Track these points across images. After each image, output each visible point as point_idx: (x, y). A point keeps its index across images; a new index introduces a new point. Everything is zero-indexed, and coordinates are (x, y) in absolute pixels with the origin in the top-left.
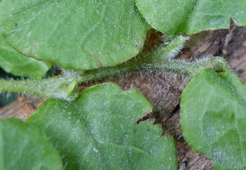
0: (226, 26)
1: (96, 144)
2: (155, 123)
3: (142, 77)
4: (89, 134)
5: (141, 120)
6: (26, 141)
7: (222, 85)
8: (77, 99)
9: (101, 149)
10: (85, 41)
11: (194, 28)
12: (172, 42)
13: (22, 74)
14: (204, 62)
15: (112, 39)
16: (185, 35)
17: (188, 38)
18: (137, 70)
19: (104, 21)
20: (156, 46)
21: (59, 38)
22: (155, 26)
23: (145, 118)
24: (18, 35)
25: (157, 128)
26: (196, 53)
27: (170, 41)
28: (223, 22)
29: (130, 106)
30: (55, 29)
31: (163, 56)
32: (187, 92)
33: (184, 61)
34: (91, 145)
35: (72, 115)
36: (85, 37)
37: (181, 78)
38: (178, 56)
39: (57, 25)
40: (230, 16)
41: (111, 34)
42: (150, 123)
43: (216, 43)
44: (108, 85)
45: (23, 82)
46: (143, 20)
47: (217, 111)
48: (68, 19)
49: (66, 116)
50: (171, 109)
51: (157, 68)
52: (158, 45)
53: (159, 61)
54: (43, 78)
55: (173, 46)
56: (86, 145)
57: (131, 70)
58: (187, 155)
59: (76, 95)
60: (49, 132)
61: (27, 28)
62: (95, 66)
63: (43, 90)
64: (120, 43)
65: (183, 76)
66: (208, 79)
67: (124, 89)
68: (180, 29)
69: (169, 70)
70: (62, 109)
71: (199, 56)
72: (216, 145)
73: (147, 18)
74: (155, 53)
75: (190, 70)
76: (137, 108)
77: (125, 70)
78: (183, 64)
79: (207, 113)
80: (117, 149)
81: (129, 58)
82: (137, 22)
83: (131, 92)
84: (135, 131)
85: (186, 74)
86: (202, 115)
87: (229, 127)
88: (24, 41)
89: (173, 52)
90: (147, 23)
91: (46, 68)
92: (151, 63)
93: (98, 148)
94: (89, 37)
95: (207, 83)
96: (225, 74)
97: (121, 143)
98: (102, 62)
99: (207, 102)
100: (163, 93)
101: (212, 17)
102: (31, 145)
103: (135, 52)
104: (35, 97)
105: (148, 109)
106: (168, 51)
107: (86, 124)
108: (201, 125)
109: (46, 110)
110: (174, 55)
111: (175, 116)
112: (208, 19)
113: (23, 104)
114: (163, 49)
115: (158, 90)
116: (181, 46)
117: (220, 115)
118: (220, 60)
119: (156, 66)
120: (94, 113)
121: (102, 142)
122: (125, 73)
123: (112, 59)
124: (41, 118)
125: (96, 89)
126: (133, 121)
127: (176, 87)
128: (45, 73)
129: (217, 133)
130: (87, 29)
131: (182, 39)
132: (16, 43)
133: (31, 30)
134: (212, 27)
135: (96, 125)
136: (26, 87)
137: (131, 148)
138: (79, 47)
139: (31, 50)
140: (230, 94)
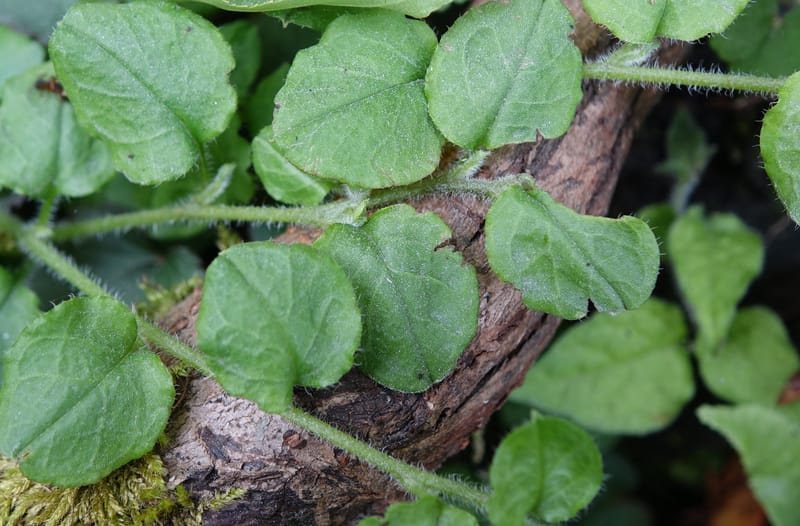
0: (531, 139)
1: (389, 273)
2: (454, 251)
3: (435, 200)
4: (381, 262)
5: (438, 247)
6: (316, 269)
7: (532, 204)
8: (366, 223)
9: (395, 278)
10: (375, 156)
11: (496, 140)
12: (471, 158)
13: (294, 201)
14: (509, 180)
15: (405, 154)
16: (486, 150)
17: (489, 153)
18: (430, 192)
19: (395, 133)
20: (450, 164)
21: (345, 153)
22: (452, 139)
23: (443, 245)
24: (299, 150)
25: (457, 256)
26: (496, 172)
27: (468, 157)
28: (528, 135)
29: (427, 230)
30: (341, 142)
31: (460, 174)
32: (493, 212)
33: (485, 180)
34: (384, 275)
35: (361, 241)
36: (375, 151)
37: (481, 199)
38: (476, 175)
39: (344, 137)
40: (537, 127)
41: (403, 148)
42: (449, 250)
43: (518, 161)
44: (402, 206)
45: (297, 209)
46: (437, 132)
47: (527, 233)
48: (356, 131)
49: (355, 243)
50: (470, 236)
51: (454, 189)
52: (452, 163)
53: (456, 181)
54: (320, 204)
55: (472, 164)
56: (379, 275)
57: (423, 192)
58: (489, 289)
59: (365, 219)
60: (338, 260)
61: (310, 142)
62: (388, 185)
63: (322, 217)
64: (414, 159)
65: (484, 197)
66: (517, 196)
67: (420, 212)
68: (480, 143)
69: (468, 191)
70: (349, 234)
71: (502, 174)
72: (526, 273)
73: (442, 130)
74: (450, 171)
75: (492, 189)
76: (435, 233)
77: (416, 191)
78: (483, 183)
79: (516, 236)
80: (413, 279)
81: (424, 176)
82: (431, 135)
83: (427, 214)
84: (432, 260)
85: (488, 195)
86: (510, 239)
87: (541, 251)
88: (306, 157)
89: (473, 169)
90: (443, 136)
91: (323, 192)
92: (446, 182)
93: (391, 278)
94: (379, 151)
95: (516, 203)
96: (535, 192)
97: (417, 272)
98: (394, 180)
99: (516, 224)
100: (460, 219)
101: (516, 129)
102: (321, 275)
103: (431, 169)
104: (312, 226)
105: (447, 234)
106: (466, 169)
107: (377, 251)
108: (509, 251)
109: (332, 235)
110: (472, 174)
111: (475, 244)
112: (511, 130)
113: (296, 235)
114: (460, 166)
115: (454, 214)
116: (481, 163)
117: (530, 239)
118: (527, 177)
119: (452, 187)
120: (386, 239)
121: (396, 272)
122: (416, 196)
123: (405, 176)
124: (327, 245)
125: (387, 212)
126: (430, 248)
127: (475, 212)
128: (323, 197)
129: (528, 259)
130: (378, 143)
131: (482, 155)
132: (297, 158)
133: (313, 143)
134: (517, 139)
135: (389, 252)
136: (301, 215)
137: (428, 279)
138: (369, 163)
139: (314, 167)
140: (541, 213)
